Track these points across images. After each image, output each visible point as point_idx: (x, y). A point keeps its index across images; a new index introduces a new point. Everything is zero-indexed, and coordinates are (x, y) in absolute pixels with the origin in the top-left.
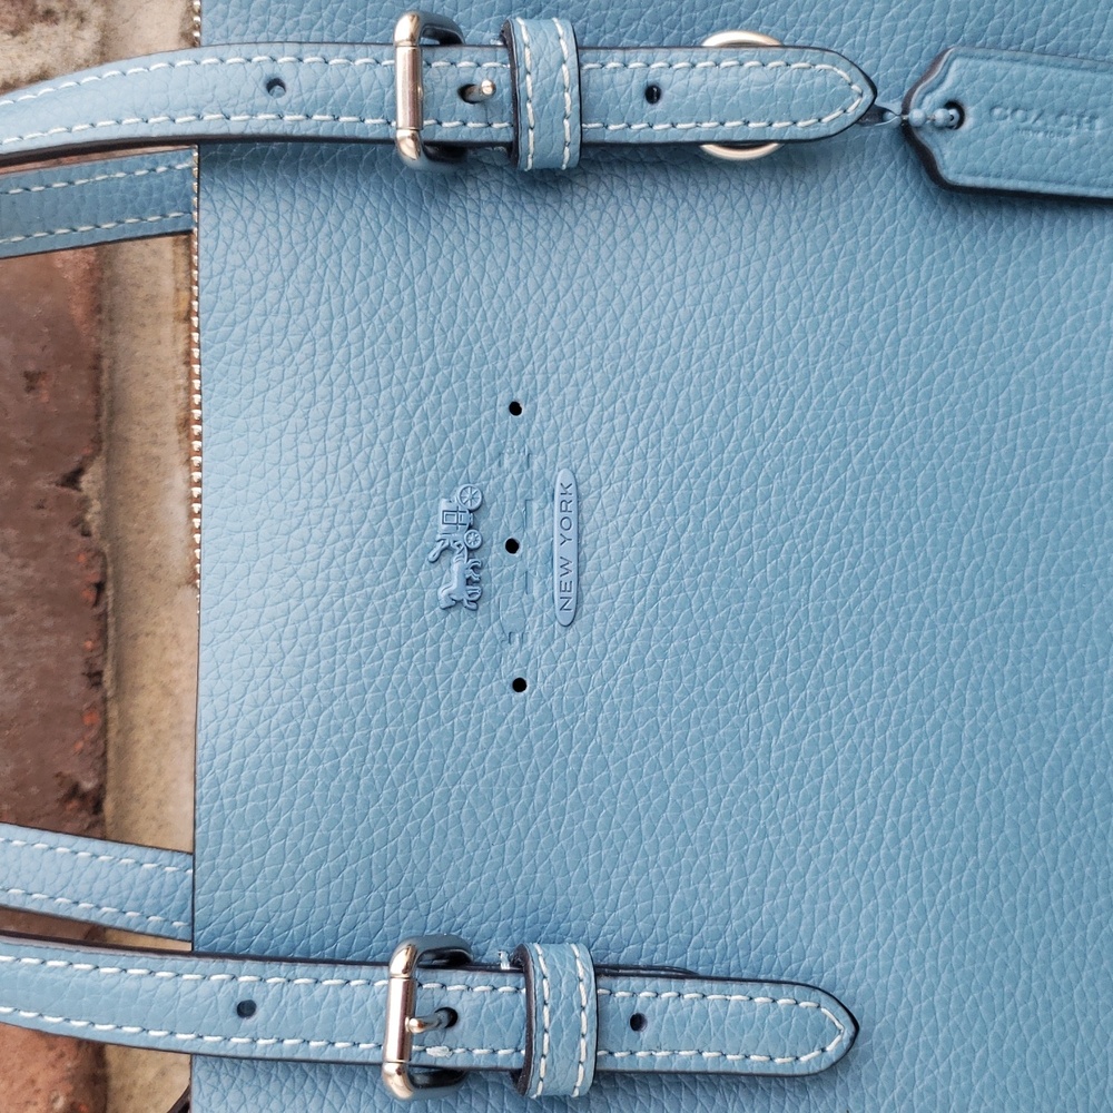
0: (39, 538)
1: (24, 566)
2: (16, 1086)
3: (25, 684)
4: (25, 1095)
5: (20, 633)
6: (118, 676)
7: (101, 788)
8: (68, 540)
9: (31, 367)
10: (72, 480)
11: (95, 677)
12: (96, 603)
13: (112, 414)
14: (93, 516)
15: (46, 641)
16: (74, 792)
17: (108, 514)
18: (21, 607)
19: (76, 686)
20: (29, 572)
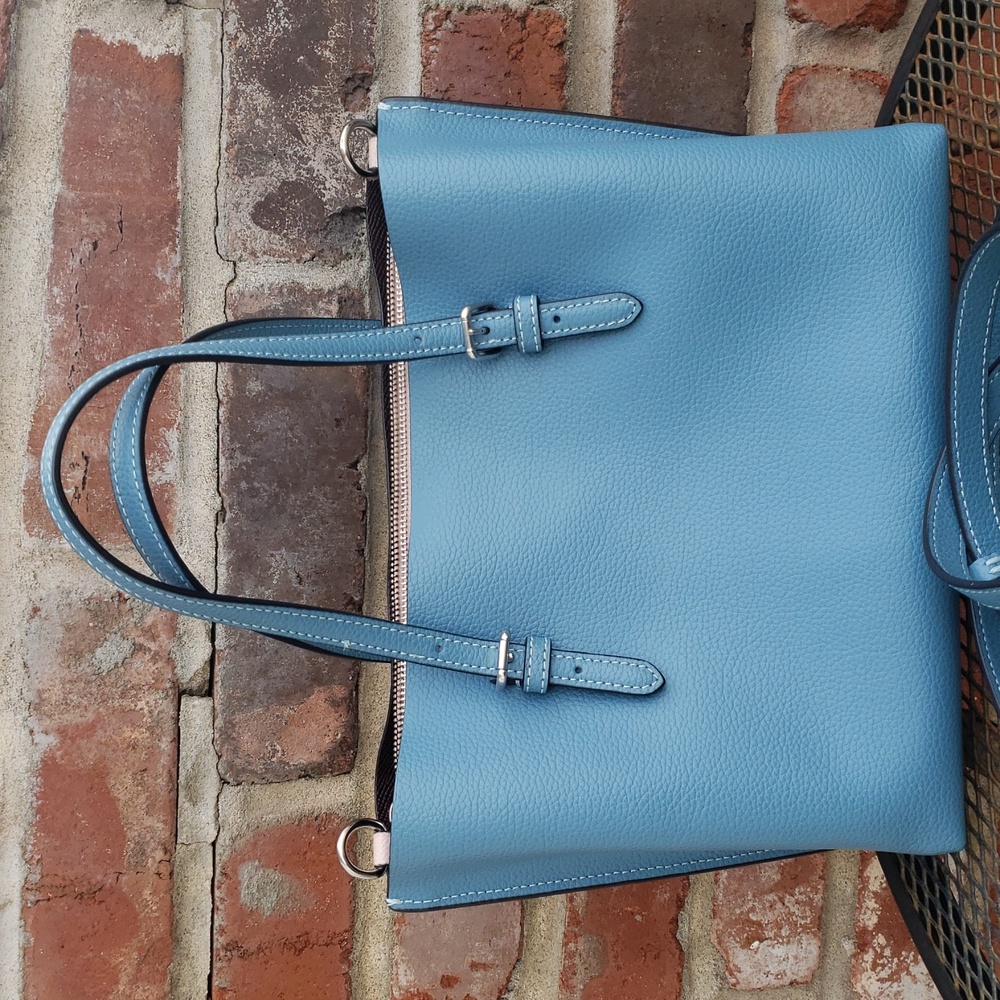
0: (339, 491)
1: (334, 503)
2: (321, 728)
3: (332, 554)
4: (324, 732)
5: (331, 532)
6: (370, 550)
7: (362, 600)
8: (351, 492)
9: (338, 417)
10: (354, 465)
11: (361, 552)
12: (362, 520)
13: (372, 436)
14: (362, 481)
15: (342, 536)
16: (351, 601)
17: (368, 480)
18: (331, 521)
19: (353, 556)
20: (335, 505)
